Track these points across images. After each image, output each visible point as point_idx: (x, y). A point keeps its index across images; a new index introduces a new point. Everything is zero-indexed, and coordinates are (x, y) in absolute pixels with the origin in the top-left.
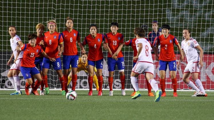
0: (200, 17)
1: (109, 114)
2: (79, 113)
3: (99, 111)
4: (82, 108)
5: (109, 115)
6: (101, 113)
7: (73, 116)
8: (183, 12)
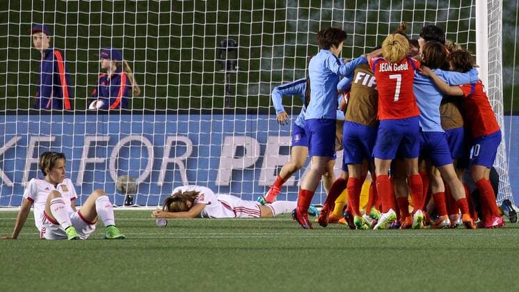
0: (373, 17)
1: (137, 273)
2: (61, 271)
3: (112, 265)
4: (69, 258)
5: (139, 275)
6: (119, 270)
7: (43, 279)
8: (328, 4)
